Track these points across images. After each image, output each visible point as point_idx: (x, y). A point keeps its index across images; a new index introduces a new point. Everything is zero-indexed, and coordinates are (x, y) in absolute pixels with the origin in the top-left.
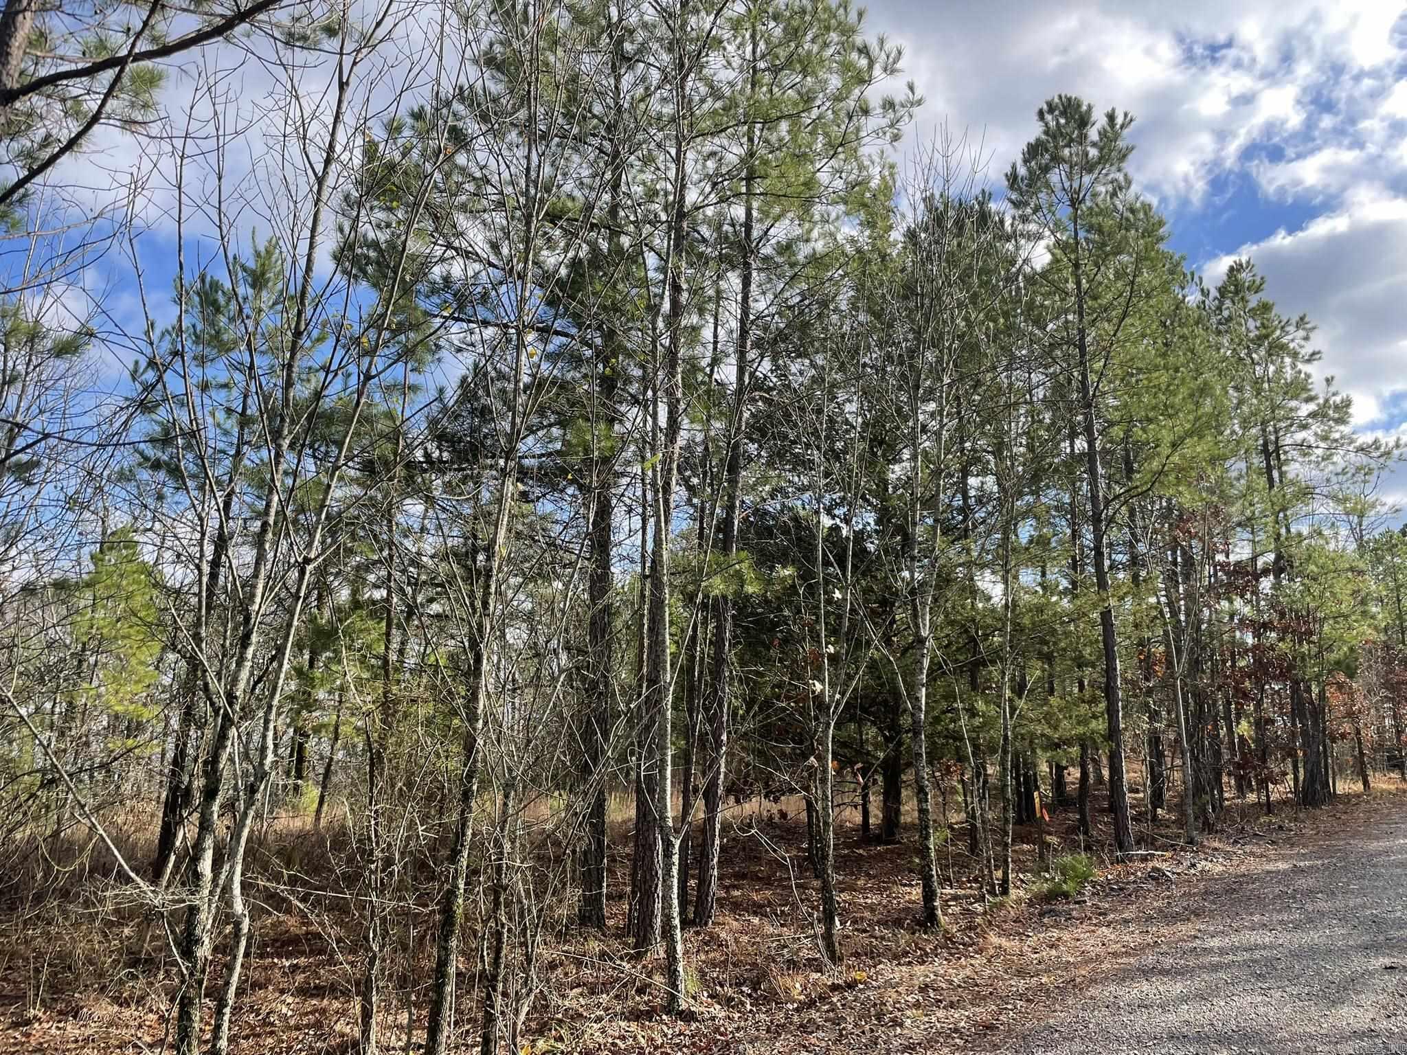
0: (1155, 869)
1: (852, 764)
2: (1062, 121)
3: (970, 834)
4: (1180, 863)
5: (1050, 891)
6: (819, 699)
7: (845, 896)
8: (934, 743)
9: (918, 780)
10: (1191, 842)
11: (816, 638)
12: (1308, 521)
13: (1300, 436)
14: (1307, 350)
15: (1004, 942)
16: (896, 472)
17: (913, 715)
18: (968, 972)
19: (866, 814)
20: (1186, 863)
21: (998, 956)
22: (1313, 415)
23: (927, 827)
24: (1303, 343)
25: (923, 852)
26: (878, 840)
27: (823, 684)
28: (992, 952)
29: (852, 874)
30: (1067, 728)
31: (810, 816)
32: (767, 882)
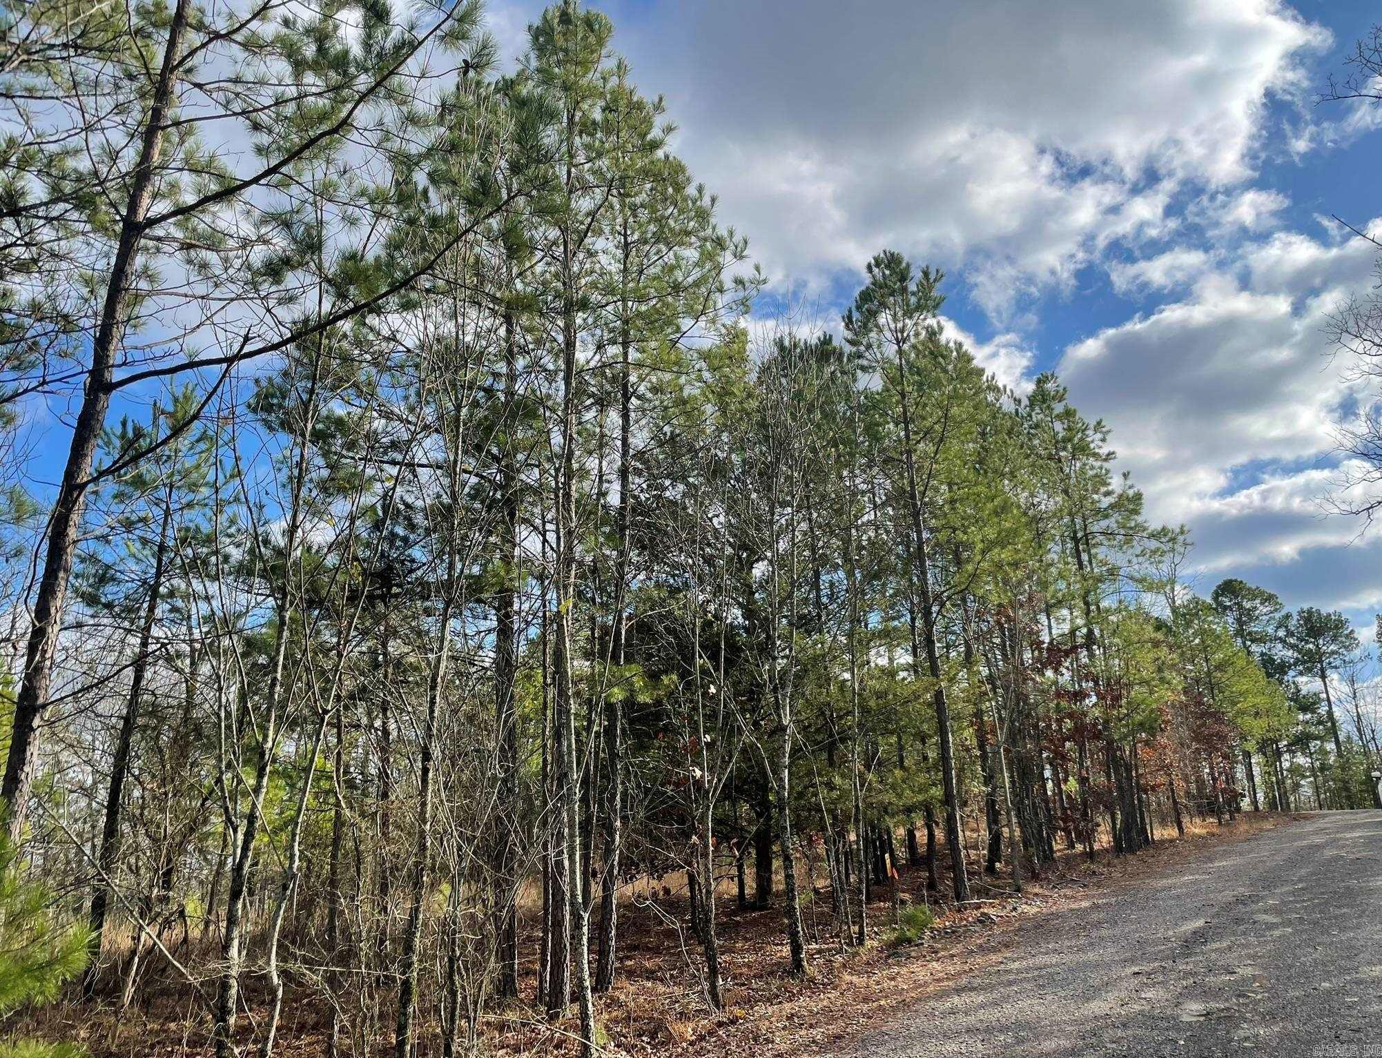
0: (983, 914)
1: (728, 839)
2: (887, 272)
3: (830, 897)
4: (1004, 907)
5: (897, 939)
6: (698, 784)
7: (726, 957)
8: (799, 816)
9: (784, 850)
10: (1018, 890)
11: (695, 730)
12: (1115, 597)
13: (1104, 523)
14: (1104, 451)
15: (855, 979)
16: (760, 570)
17: (778, 793)
18: (825, 1003)
19: (741, 886)
20: (1009, 908)
21: (849, 989)
22: (1112, 506)
23: (793, 890)
24: (1100, 444)
25: (790, 912)
26: (753, 907)
27: (702, 769)
28: (844, 987)
29: (731, 939)
30: (910, 798)
31: (692, 890)
32: (656, 951)
